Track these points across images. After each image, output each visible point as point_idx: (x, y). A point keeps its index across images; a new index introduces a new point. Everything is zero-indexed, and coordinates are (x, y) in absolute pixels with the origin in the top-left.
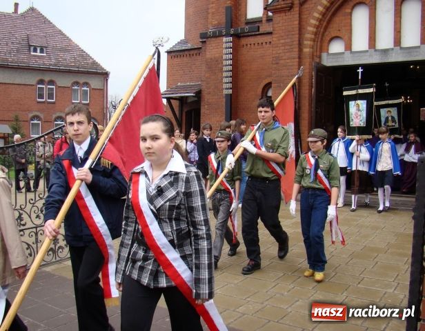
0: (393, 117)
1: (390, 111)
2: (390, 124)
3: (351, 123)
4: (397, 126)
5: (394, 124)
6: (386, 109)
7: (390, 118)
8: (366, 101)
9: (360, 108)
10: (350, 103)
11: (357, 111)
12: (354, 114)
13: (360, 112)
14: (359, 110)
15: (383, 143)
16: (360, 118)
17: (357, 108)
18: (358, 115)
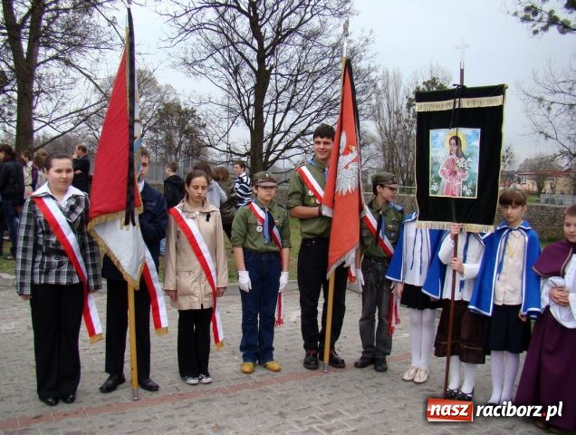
3: (433, 187)
9: (464, 148)
10: (433, 133)
11: (454, 156)
12: (442, 163)
13: (463, 159)
14: (459, 154)
15: (511, 230)
16: (464, 176)
17: (455, 148)
18: (456, 169)
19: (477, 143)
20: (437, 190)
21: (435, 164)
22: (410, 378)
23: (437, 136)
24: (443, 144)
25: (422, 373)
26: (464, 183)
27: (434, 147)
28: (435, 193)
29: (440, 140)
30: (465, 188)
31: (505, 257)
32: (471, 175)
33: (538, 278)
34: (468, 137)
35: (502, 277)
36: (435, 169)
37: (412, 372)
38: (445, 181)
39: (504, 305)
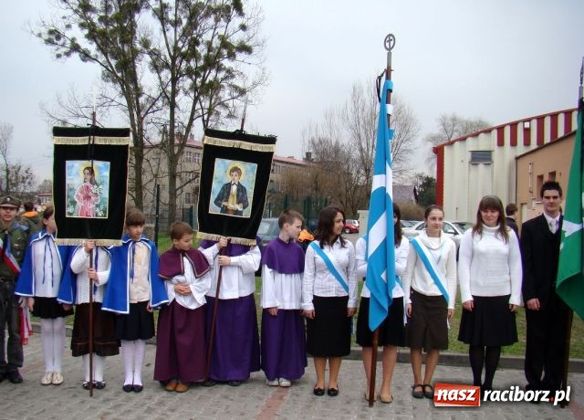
0: (241, 189)
1: (236, 169)
2: (232, 204)
3: (69, 210)
4: (247, 214)
5: (239, 207)
6: (231, 164)
7: (234, 188)
8: (108, 163)
9: (97, 177)
10: (68, 163)
11: (88, 184)
12: (78, 189)
13: (95, 186)
14: (93, 182)
15: (134, 242)
16: (96, 201)
17: (89, 177)
18: (90, 194)
19: (107, 174)
20: (72, 212)
21: (71, 190)
22: (49, 382)
23: (73, 166)
24: (78, 174)
25: (59, 375)
26: (97, 206)
27: (69, 175)
28: (71, 214)
29: (75, 170)
30: (98, 210)
31: (135, 264)
32: (103, 199)
33: (163, 280)
34: (100, 168)
35: (135, 280)
36: (71, 193)
37: (49, 376)
38: (80, 204)
39: (139, 303)
